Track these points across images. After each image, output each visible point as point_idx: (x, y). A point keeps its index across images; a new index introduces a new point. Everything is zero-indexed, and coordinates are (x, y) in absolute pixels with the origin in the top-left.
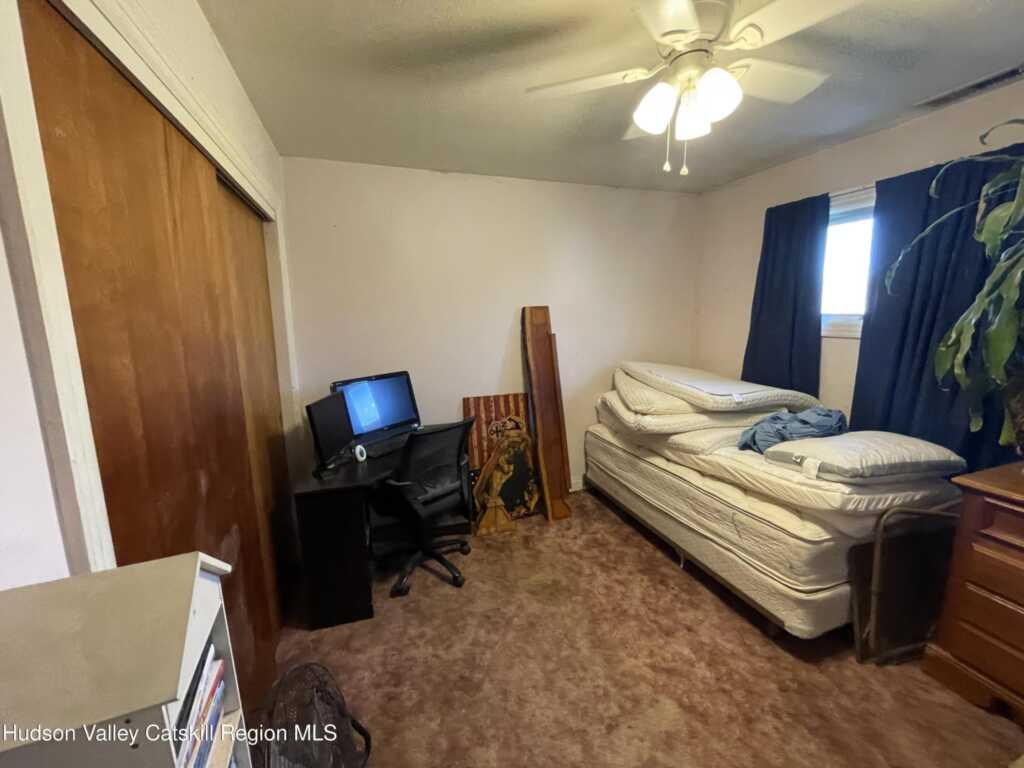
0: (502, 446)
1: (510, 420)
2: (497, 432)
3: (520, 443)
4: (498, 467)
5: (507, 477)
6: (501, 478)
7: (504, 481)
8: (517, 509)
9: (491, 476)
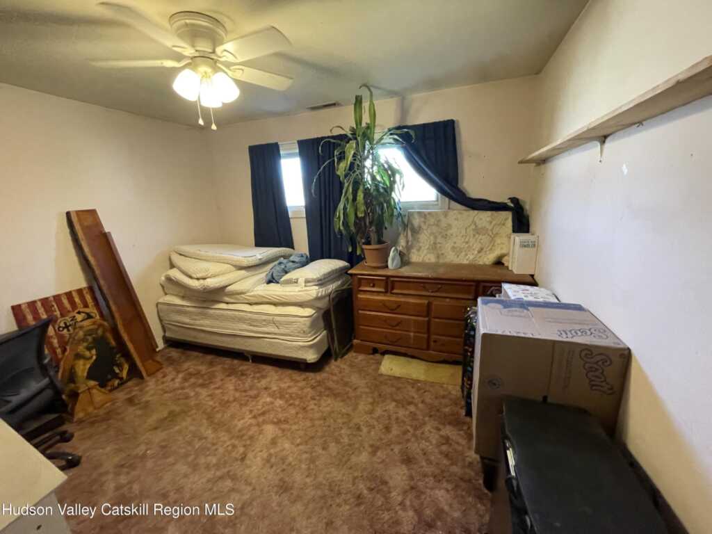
0: (76, 338)
1: (79, 313)
2: (67, 327)
3: (97, 329)
4: (78, 356)
5: (92, 361)
6: (84, 365)
7: (88, 366)
8: (110, 383)
9: (73, 368)
